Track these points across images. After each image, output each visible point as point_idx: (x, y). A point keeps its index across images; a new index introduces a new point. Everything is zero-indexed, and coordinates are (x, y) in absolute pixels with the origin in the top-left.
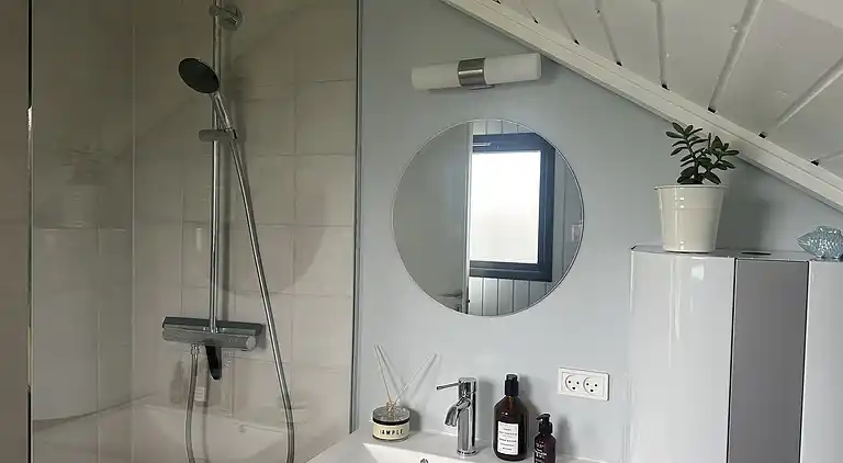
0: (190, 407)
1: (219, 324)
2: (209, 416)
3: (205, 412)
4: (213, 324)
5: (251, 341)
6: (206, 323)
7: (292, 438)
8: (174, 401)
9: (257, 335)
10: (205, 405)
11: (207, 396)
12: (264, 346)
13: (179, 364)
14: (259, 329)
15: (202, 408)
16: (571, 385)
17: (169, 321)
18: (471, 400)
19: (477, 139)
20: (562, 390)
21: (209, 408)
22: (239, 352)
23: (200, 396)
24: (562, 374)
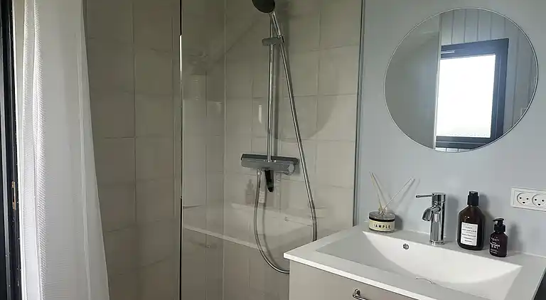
0: (256, 206)
1: (273, 158)
2: (266, 211)
3: (264, 209)
4: (269, 158)
5: (291, 168)
6: (265, 157)
7: (315, 225)
8: (248, 203)
9: (294, 165)
10: (265, 205)
11: (266, 200)
12: (299, 172)
13: (250, 181)
14: (295, 161)
15: (262, 207)
16: (521, 201)
17: (245, 156)
18: (441, 207)
19: (444, 48)
20: (514, 203)
21: (267, 207)
22: (283, 176)
23: (262, 200)
24: (514, 192)
